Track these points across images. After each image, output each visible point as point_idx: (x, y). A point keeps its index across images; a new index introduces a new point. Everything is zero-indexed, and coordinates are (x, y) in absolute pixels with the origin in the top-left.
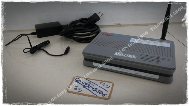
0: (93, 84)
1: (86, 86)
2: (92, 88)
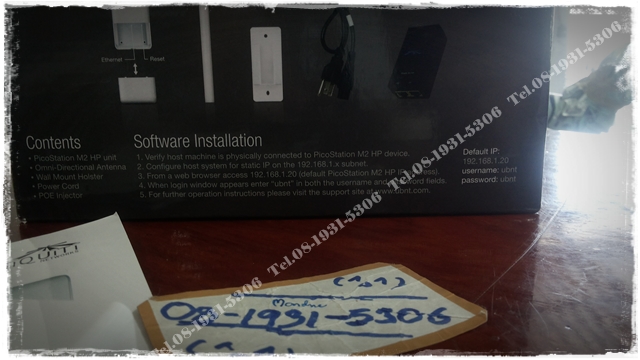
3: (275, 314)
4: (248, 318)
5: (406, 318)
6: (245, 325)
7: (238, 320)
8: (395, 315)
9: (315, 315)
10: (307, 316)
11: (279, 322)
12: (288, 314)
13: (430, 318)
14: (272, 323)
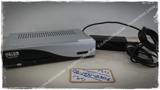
0: (93, 73)
3: (87, 74)
4: (83, 73)
5: (104, 78)
6: (82, 74)
7: (81, 74)
8: (102, 77)
9: (92, 75)
10: (90, 75)
11: (86, 75)
12: (88, 74)
13: (107, 80)
14: (85, 75)
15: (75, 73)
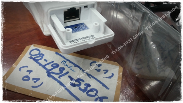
1: (53, 71)
2: (70, 77)
3: (57, 66)
4: (49, 64)
5: (89, 93)
6: (44, 67)
7: (45, 63)
8: (89, 89)
9: (67, 73)
10: (64, 72)
12: (60, 69)
13: (97, 98)
14: (52, 69)
15: (31, 58)
